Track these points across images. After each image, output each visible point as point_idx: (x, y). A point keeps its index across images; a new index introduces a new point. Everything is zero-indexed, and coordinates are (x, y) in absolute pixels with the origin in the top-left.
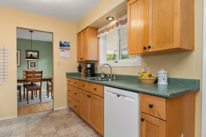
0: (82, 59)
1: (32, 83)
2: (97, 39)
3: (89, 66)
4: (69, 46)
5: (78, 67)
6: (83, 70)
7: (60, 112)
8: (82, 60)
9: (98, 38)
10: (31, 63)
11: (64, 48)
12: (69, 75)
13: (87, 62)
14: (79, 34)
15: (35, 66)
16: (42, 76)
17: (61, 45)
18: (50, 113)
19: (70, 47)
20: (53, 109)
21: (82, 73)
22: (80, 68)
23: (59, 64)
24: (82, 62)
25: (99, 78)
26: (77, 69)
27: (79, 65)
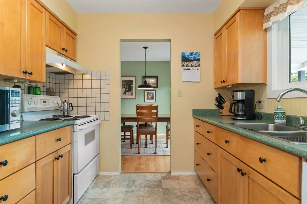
0: (224, 82)
1: (146, 123)
2: (262, 33)
3: (240, 96)
4: (199, 60)
5: (216, 99)
6: (227, 105)
7: (181, 182)
8: (224, 85)
9: (266, 30)
10: (148, 94)
11: (189, 63)
12: (198, 114)
13: (236, 88)
14: (218, 34)
15: (153, 98)
16: (157, 113)
17: (185, 59)
18: (164, 178)
19: (201, 62)
20: (170, 172)
21: (225, 111)
22: (220, 101)
23: (180, 94)
24: (225, 88)
25: (271, 126)
26: (215, 102)
27: (217, 96)
